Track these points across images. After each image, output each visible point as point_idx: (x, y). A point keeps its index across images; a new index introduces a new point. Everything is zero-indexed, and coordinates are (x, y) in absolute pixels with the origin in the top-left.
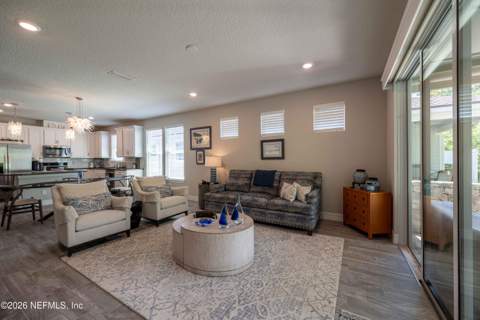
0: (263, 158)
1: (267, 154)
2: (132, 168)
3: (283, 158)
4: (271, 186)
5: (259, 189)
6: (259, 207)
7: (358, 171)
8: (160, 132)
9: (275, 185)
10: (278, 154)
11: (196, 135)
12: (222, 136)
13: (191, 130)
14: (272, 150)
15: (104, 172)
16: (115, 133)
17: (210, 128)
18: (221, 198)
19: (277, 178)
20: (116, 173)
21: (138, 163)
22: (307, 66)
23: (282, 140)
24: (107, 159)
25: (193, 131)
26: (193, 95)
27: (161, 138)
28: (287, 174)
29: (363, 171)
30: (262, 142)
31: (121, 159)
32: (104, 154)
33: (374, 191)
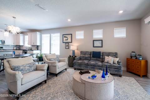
0: (94, 47)
1: (95, 45)
2: (35, 50)
3: (102, 47)
4: (100, 58)
5: (95, 59)
6: (99, 66)
7: (132, 52)
8: (49, 35)
9: (101, 57)
10: (100, 45)
11: (65, 37)
12: (76, 38)
13: (63, 35)
14: (98, 44)
15: (22, 51)
16: (27, 35)
17: (72, 34)
18: (81, 63)
19: (101, 54)
20: (28, 52)
21: (37, 47)
22: (121, 12)
23: (102, 40)
24: (23, 46)
25: (64, 36)
26: (69, 20)
27: (49, 38)
28: (105, 53)
29: (135, 52)
30: (94, 41)
31: (30, 46)
32: (21, 44)
33: (142, 60)
